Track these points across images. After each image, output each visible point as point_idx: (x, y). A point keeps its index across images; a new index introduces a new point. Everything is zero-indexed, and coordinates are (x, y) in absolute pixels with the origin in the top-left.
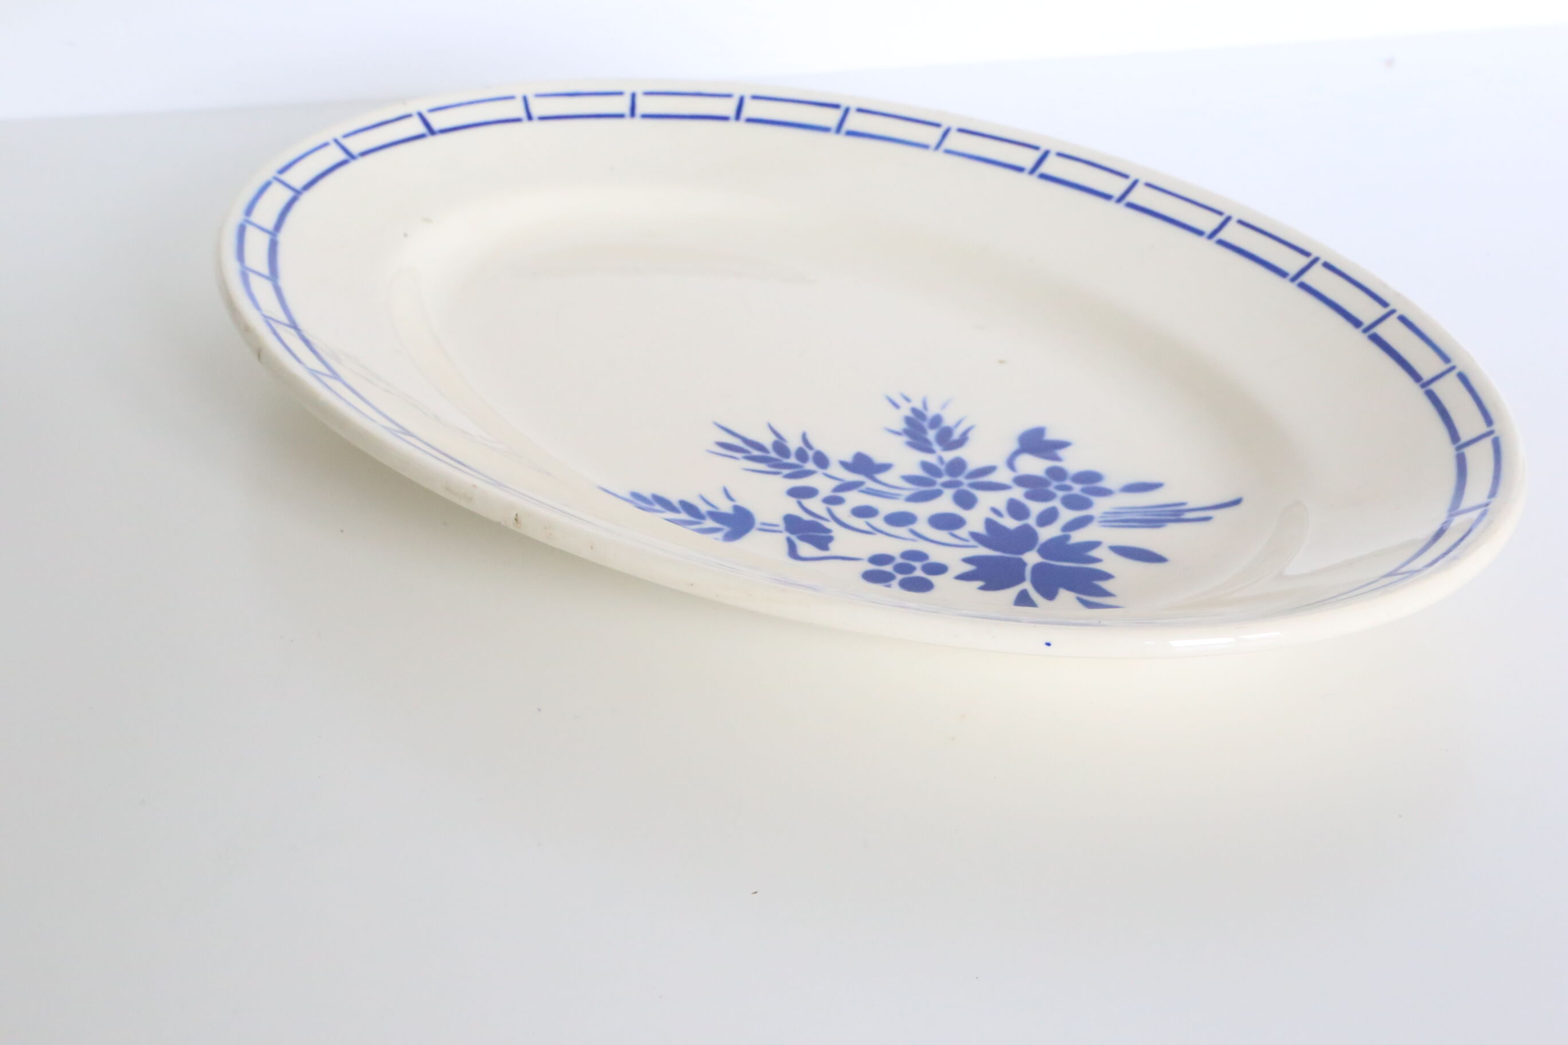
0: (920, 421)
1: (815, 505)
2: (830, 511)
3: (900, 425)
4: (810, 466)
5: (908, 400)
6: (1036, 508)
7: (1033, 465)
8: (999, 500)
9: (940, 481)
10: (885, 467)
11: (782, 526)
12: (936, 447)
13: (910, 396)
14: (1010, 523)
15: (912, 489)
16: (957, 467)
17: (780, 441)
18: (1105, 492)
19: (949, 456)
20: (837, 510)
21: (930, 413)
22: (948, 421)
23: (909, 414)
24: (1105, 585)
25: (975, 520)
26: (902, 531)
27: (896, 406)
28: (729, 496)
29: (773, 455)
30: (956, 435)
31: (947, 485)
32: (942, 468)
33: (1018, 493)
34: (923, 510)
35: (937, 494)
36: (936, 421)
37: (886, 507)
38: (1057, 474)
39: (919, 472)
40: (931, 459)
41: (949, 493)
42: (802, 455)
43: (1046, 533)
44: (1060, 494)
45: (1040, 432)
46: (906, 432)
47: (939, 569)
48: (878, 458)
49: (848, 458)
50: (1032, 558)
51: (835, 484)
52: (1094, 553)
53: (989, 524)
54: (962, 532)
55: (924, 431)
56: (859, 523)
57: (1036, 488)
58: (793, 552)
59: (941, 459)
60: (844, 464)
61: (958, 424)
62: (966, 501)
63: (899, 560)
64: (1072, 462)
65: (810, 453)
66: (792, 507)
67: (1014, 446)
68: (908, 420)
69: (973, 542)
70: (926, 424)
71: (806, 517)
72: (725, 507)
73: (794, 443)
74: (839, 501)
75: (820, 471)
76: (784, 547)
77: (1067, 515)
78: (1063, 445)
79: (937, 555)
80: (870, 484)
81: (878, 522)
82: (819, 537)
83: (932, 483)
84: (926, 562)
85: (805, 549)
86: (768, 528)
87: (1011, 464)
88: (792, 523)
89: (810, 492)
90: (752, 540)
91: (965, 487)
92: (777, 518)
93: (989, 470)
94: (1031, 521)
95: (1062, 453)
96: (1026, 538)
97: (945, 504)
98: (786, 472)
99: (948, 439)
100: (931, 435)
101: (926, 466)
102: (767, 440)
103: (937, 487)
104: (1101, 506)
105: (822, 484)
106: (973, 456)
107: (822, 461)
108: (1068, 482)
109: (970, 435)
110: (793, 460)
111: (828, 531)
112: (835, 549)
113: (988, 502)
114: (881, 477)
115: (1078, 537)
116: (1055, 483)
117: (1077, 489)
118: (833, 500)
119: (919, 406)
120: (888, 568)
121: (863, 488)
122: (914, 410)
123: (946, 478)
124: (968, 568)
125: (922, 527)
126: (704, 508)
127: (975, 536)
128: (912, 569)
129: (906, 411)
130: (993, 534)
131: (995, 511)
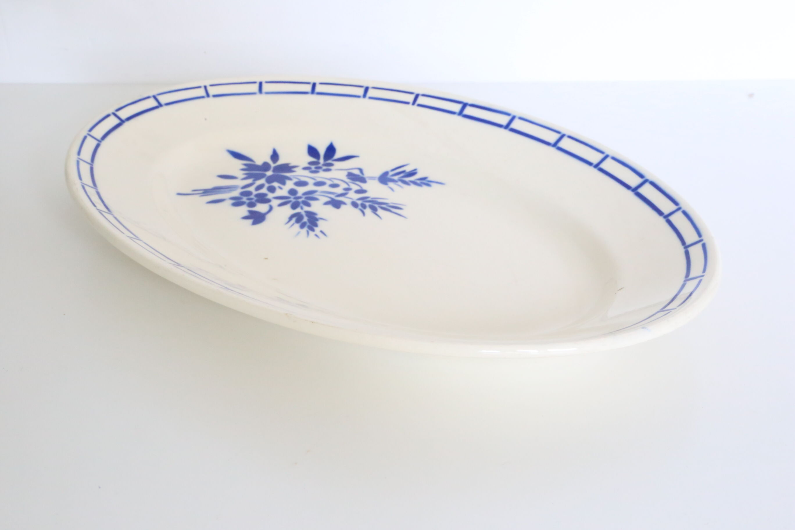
0: (310, 225)
1: (355, 187)
2: (348, 185)
3: (320, 223)
4: (359, 202)
5: (316, 235)
6: (264, 191)
7: (261, 208)
8: (279, 193)
9: (303, 199)
10: (326, 203)
11: (367, 179)
12: (303, 213)
13: (316, 237)
14: (276, 184)
15: (315, 195)
16: (294, 206)
17: (374, 212)
18: (232, 198)
19: (298, 210)
20: (346, 186)
21: (305, 229)
22: (297, 226)
23: (316, 228)
24: (244, 167)
25: (290, 185)
26: (319, 180)
27: (322, 232)
28: (392, 189)
29: (376, 206)
30: (294, 220)
31: (300, 198)
32: (301, 205)
33: (270, 196)
34: (310, 187)
35: (305, 194)
36: (302, 226)
37: (326, 188)
38: (251, 205)
39: (312, 202)
40: (306, 208)
41: (300, 194)
42: (364, 206)
43: (262, 181)
44: (252, 196)
45: (254, 223)
46: (317, 220)
47: (305, 169)
48: (330, 207)
49: (343, 207)
50: (269, 173)
51: (348, 196)
52: (244, 176)
53: (284, 183)
54: (295, 180)
55: (309, 221)
56: (336, 182)
57: (262, 199)
58: (361, 170)
59: (302, 208)
60: (344, 203)
61: (293, 225)
62: (293, 192)
63: (320, 170)
64: (244, 210)
65: (360, 207)
66: (364, 186)
67: (268, 217)
68: (316, 225)
69: (292, 177)
70: (308, 224)
71: (358, 183)
72: (391, 184)
73: (368, 211)
74: (346, 189)
75: (355, 200)
76: (365, 172)
77: (252, 189)
78: (246, 218)
79: (307, 173)
80: (333, 196)
81: (329, 182)
82: (352, 177)
83: (306, 198)
84: (310, 170)
85: (357, 172)
86: (372, 178)
87: (271, 208)
88: (363, 180)
89: (358, 192)
90: (378, 173)
91: (292, 197)
92: (369, 182)
93: (281, 205)
94: (267, 185)
95: (246, 214)
96: (270, 180)
97: (301, 190)
98: (369, 199)
99: (298, 218)
100: (305, 219)
101: (309, 205)
102: (380, 212)
103: (304, 197)
104: (236, 193)
105: (353, 196)
106: (288, 211)
107: (354, 205)
108: (247, 201)
109: (287, 220)
110: (367, 204)
111: (349, 178)
112: (346, 173)
113: (283, 191)
114: (327, 199)
115: (250, 181)
116: (253, 201)
117: (244, 199)
118: (348, 189)
119: (311, 233)
120: (324, 168)
121: (336, 195)
122: (313, 230)
123: (300, 200)
124: (294, 169)
125: (311, 182)
126: (400, 183)
127: (290, 179)
128: (316, 168)
129: (317, 230)
130: (282, 181)
131: (281, 188)
